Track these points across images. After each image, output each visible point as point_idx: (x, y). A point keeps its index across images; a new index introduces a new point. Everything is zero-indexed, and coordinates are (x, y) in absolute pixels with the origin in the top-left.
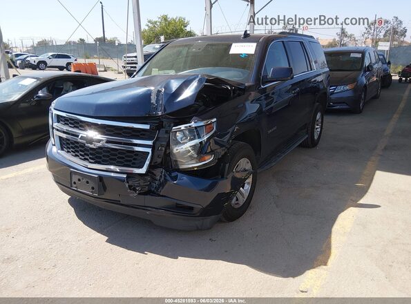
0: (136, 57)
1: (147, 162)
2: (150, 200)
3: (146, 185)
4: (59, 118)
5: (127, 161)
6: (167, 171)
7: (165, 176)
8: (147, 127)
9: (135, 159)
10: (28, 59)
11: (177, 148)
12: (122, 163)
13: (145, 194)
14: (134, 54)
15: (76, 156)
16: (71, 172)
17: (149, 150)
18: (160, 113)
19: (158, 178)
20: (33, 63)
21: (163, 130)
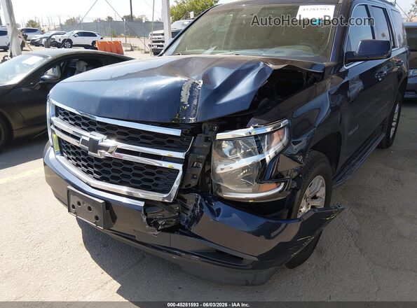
0: (163, 34)
1: (176, 185)
2: (177, 240)
3: (174, 218)
4: (58, 111)
5: (146, 180)
6: (204, 197)
7: (201, 204)
8: (177, 132)
9: (157, 179)
10: (53, 37)
11: (222, 166)
12: (138, 182)
13: (171, 230)
14: (161, 32)
15: (78, 165)
16: (69, 191)
17: (179, 167)
18: (192, 120)
19: (191, 207)
20: (58, 41)
21: (201, 137)
